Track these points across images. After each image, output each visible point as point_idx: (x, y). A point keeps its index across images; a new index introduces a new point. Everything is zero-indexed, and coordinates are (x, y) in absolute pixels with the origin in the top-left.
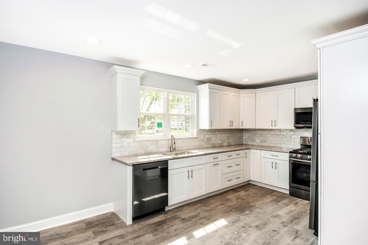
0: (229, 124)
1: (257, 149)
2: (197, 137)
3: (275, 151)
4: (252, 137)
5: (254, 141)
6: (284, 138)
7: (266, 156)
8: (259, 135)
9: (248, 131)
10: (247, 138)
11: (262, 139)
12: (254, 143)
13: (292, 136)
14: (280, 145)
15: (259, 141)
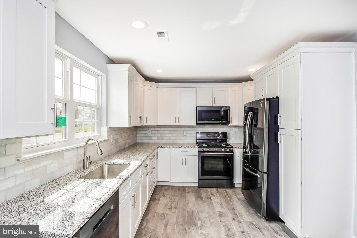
0: (139, 120)
1: (165, 147)
2: (108, 138)
3: (184, 148)
4: (149, 134)
5: (150, 138)
6: (181, 134)
7: (175, 153)
8: (156, 132)
9: (143, 128)
10: (142, 136)
11: (159, 135)
12: (150, 141)
13: (188, 131)
14: (177, 140)
15: (156, 138)
